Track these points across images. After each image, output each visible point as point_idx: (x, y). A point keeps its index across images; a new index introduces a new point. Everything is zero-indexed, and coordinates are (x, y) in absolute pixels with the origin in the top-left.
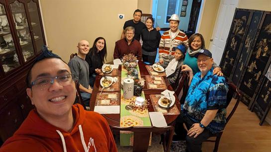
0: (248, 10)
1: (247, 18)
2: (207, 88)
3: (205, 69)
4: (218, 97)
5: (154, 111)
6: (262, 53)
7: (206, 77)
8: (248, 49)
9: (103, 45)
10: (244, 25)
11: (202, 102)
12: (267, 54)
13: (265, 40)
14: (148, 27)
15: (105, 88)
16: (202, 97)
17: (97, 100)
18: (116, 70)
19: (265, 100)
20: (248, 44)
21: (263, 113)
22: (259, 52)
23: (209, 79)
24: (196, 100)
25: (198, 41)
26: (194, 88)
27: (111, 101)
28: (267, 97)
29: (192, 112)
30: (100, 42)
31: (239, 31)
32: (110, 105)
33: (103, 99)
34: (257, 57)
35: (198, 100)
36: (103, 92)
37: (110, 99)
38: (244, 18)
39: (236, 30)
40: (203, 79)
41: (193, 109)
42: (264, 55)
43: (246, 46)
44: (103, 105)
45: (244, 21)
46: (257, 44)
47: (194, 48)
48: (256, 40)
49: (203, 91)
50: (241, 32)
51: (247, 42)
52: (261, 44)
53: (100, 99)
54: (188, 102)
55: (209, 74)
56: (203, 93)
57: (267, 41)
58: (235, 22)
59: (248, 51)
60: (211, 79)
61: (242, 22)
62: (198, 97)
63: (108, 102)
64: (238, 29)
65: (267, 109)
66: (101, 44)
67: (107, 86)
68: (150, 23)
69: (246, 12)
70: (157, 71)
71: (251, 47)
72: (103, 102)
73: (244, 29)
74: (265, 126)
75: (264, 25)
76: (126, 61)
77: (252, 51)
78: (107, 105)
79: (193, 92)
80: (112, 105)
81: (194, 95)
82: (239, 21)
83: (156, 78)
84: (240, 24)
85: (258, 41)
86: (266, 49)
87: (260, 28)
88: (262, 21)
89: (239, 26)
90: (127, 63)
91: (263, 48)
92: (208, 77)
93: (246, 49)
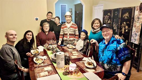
0: (110, 10)
1: (111, 14)
2: (115, 48)
3: (108, 37)
4: (126, 52)
5: (86, 72)
6: (125, 30)
7: (111, 42)
8: (116, 30)
9: (31, 37)
10: (110, 18)
11: (113, 58)
12: (128, 30)
13: (125, 23)
14: (57, 23)
15: (40, 64)
16: (113, 55)
17: (36, 74)
18: (42, 52)
19: (135, 56)
20: (115, 27)
21: (137, 64)
22: (123, 30)
23: (114, 42)
24: (109, 58)
25: (97, 23)
26: (103, 52)
27: (49, 72)
28: (136, 54)
29: (108, 67)
30: (28, 35)
31: (108, 22)
32: (49, 75)
33: (41, 72)
34: (123, 33)
35: (110, 57)
36: (39, 67)
37: (47, 71)
38: (109, 14)
39: (106, 22)
40: (109, 44)
41: (109, 65)
42: (127, 31)
43: (115, 28)
44: (43, 76)
45: (109, 16)
46: (121, 26)
47: (95, 28)
48: (119, 23)
49: (112, 51)
50: (109, 22)
51: (114, 26)
52: (123, 25)
53: (39, 73)
54: (103, 62)
55: (113, 39)
56: (113, 52)
57: (126, 23)
58: (105, 17)
59: (116, 31)
60: (115, 42)
61: (108, 16)
62: (109, 56)
63: (47, 73)
64: (107, 21)
65: (139, 60)
66: (30, 36)
67: (40, 62)
68: (58, 20)
69: (110, 11)
70: (72, 48)
71: (118, 28)
72: (42, 74)
73: (111, 20)
74: (140, 72)
75: (122, 15)
76: (49, 45)
77: (119, 30)
78: (47, 76)
79: (103, 54)
80: (51, 75)
81: (106, 55)
82: (106, 16)
83: (73, 52)
84: (107, 18)
85: (121, 24)
86: (127, 27)
87: (120, 17)
88: (121, 13)
89: (107, 19)
90: (50, 46)
91: (125, 27)
92: (112, 41)
93: (115, 30)
